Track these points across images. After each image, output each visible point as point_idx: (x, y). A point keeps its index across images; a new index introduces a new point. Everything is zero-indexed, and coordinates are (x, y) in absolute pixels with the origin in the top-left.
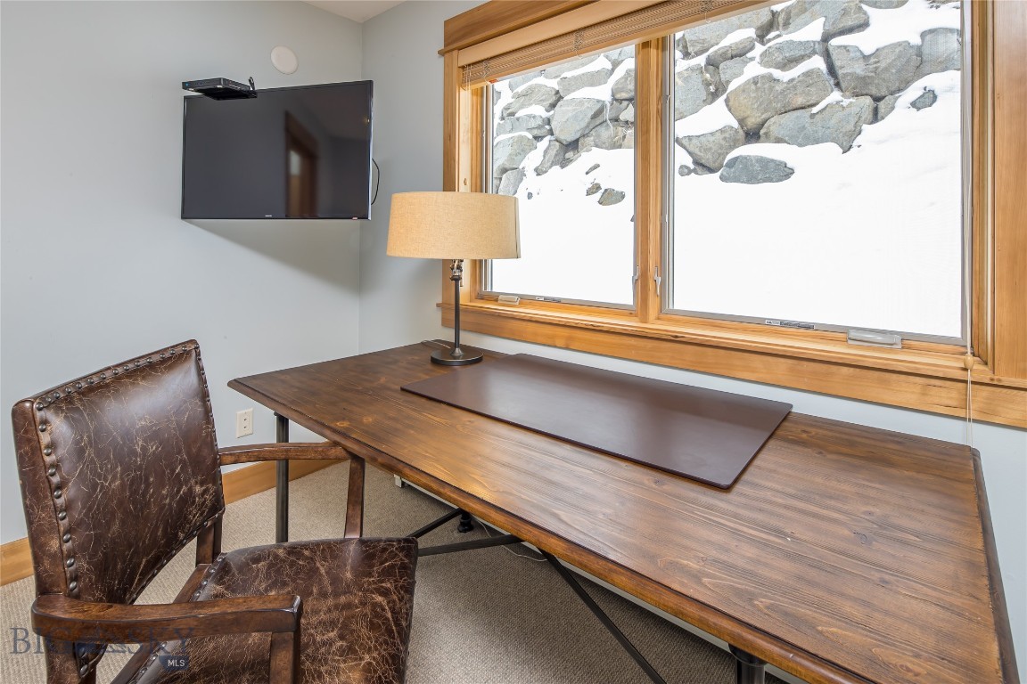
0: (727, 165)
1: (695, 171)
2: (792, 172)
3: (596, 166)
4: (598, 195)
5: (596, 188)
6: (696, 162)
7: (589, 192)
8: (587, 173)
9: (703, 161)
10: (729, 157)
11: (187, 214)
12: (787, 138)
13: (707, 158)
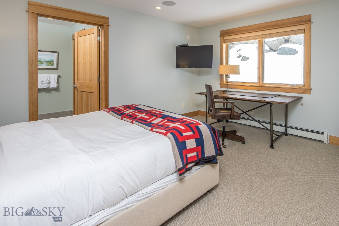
0: (279, 50)
1: (270, 51)
2: (297, 52)
3: (240, 50)
4: (241, 58)
5: (240, 56)
6: (271, 49)
7: (238, 57)
8: (237, 52)
9: (272, 48)
10: (280, 47)
11: (176, 68)
12: (296, 42)
13: (273, 48)
